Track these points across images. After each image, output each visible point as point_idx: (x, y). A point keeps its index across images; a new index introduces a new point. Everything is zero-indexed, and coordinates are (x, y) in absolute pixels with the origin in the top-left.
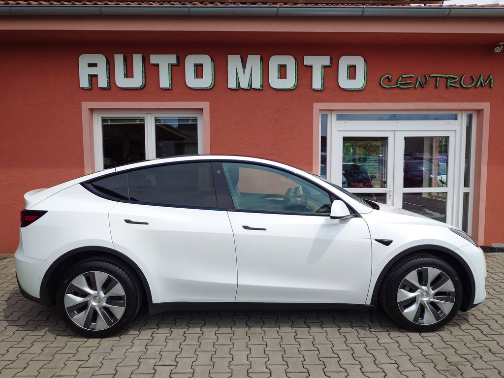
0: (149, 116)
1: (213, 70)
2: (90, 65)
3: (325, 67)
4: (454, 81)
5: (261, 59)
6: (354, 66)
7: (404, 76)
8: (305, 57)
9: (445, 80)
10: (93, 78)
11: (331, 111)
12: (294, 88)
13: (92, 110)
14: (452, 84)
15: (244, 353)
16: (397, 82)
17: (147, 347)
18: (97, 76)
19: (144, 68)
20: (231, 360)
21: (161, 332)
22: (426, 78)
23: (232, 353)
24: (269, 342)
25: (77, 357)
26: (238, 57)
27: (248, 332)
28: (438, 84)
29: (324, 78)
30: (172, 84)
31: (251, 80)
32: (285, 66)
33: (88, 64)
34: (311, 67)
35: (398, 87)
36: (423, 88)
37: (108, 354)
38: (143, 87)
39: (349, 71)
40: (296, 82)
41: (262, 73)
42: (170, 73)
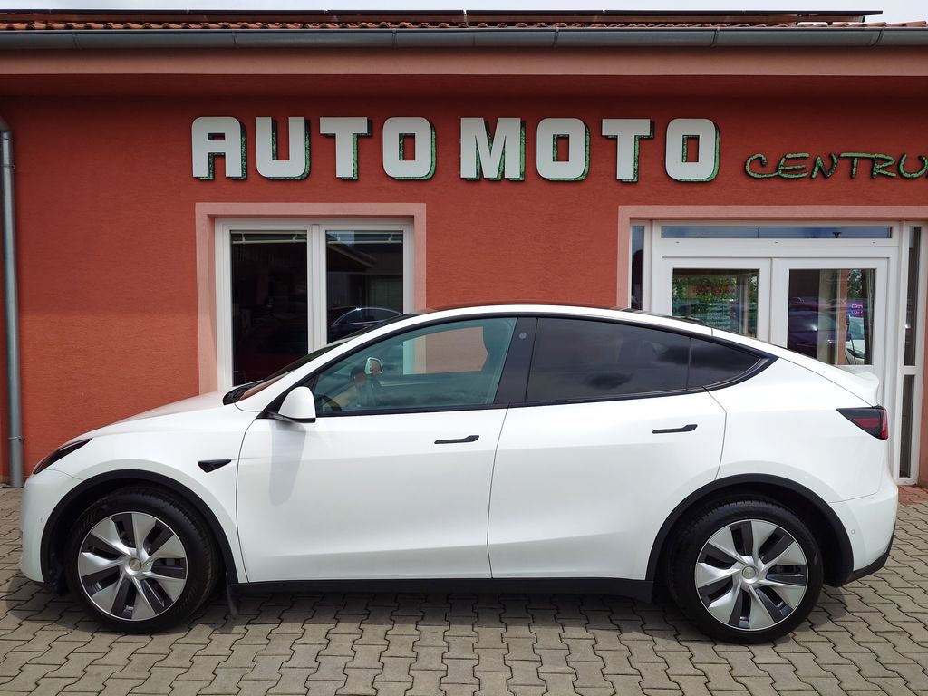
0: (315, 229)
1: (434, 144)
2: (213, 137)
3: (640, 139)
4: (887, 164)
5: (523, 124)
6: (696, 138)
7: (790, 156)
8: (604, 120)
9: (869, 163)
10: (217, 160)
11: (651, 220)
12: (583, 177)
13: (213, 218)
14: (881, 172)
15: (501, 675)
16: (777, 168)
17: (319, 659)
18: (224, 156)
19: (308, 142)
20: (477, 688)
21: (343, 631)
22: (833, 160)
23: (477, 674)
24: (546, 655)
25: (193, 673)
26: (480, 121)
27: (505, 635)
28: (854, 171)
29: (639, 160)
30: (358, 171)
31: (502, 163)
32: (566, 138)
33: (209, 134)
34: (615, 139)
35: (778, 175)
36: (826, 177)
37: (249, 670)
38: (305, 175)
39: (685, 147)
40: (587, 167)
41: (523, 150)
42: (355, 151)
